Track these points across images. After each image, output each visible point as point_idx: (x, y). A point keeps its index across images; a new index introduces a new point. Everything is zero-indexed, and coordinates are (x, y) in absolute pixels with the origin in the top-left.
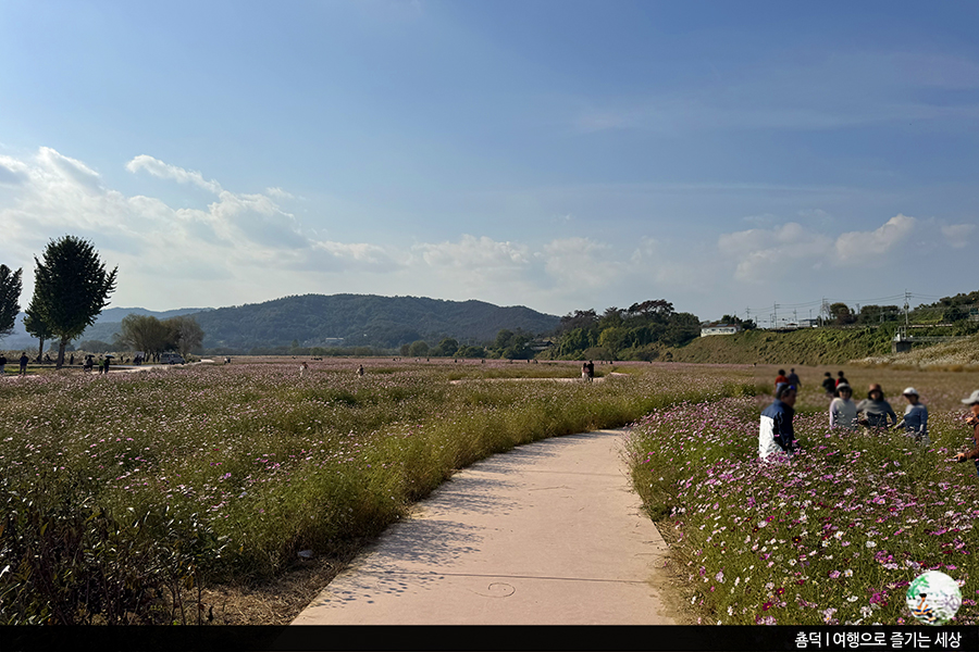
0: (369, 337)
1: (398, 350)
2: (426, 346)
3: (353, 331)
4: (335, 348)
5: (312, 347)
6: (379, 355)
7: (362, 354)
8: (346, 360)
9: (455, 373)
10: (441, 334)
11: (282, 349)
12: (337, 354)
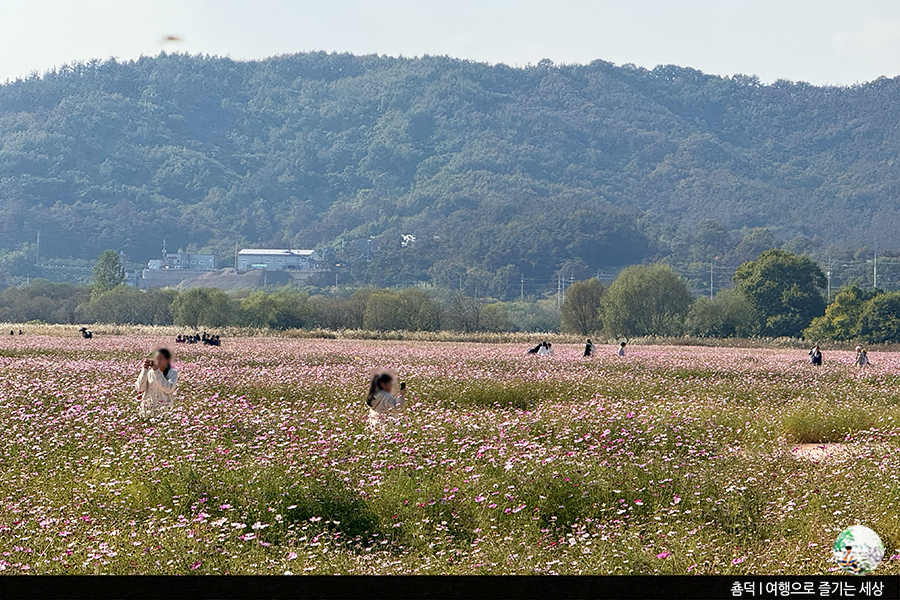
0: (427, 246)
1: (553, 303)
2: (680, 289)
3: (354, 222)
4: (281, 293)
5: (182, 288)
6: (470, 325)
7: (397, 321)
8: (325, 347)
9: (818, 409)
10: (748, 234)
11: (56, 293)
12: (288, 320)
